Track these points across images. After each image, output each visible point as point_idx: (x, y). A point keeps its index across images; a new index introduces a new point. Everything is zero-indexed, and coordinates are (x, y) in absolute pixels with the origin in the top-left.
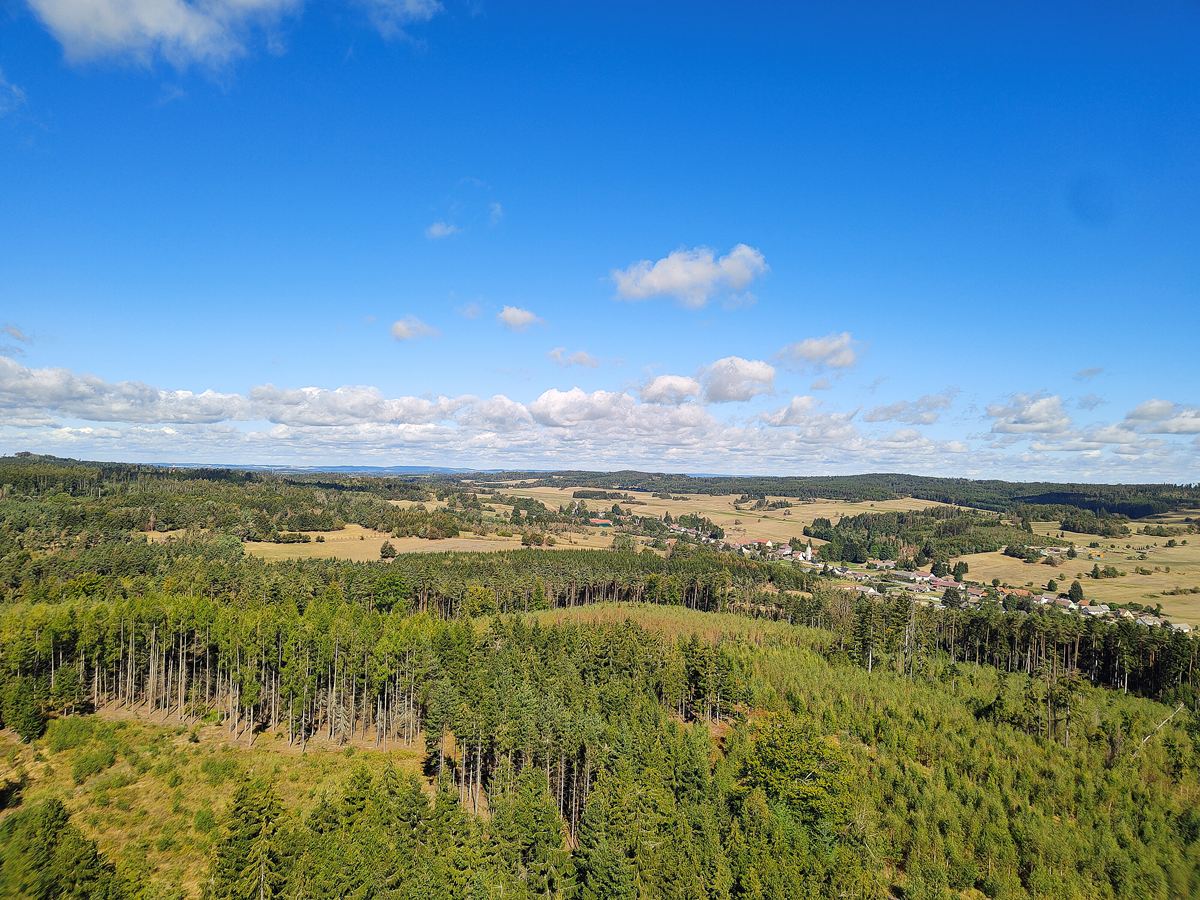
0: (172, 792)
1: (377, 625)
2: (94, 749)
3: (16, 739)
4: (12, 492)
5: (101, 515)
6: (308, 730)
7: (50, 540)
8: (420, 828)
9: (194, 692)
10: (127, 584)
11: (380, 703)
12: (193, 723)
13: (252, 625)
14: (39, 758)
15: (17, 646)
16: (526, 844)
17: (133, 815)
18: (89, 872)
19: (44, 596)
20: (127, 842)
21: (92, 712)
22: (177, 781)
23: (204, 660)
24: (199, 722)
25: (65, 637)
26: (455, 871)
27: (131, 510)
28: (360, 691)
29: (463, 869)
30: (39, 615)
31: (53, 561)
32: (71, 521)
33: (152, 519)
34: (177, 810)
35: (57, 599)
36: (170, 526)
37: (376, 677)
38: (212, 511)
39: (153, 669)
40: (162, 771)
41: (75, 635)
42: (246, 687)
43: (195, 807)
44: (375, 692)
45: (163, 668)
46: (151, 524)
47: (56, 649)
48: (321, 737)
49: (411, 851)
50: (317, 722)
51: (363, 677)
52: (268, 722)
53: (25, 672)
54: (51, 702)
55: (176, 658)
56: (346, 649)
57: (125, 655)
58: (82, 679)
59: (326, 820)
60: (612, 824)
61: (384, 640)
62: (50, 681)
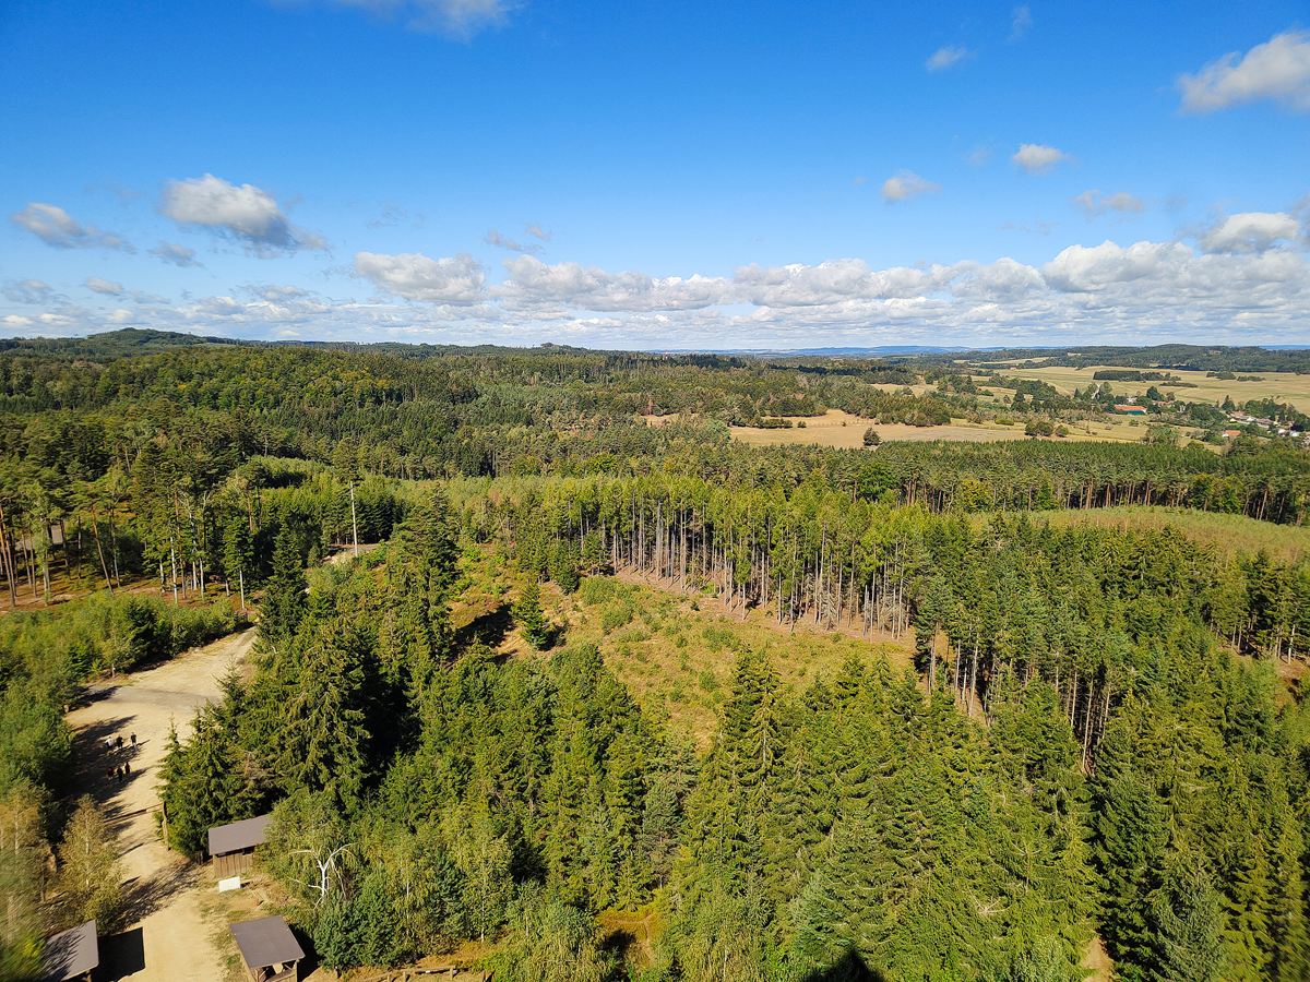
0: (679, 651)
1: (864, 515)
2: (616, 606)
3: (559, 591)
4: (541, 379)
5: (609, 400)
6: (796, 612)
7: (572, 422)
8: (914, 723)
9: (693, 565)
10: (634, 463)
11: (867, 593)
12: (693, 593)
13: (743, 508)
14: (576, 608)
15: (555, 513)
16: (1031, 759)
17: (650, 666)
18: (622, 709)
19: (569, 471)
20: (646, 688)
21: (612, 574)
22: (682, 642)
23: (701, 536)
24: (698, 593)
25: (590, 508)
26: (952, 772)
27: (633, 395)
28: (846, 579)
29: (960, 771)
30: (570, 488)
31: (575, 441)
32: (587, 405)
33: (650, 403)
34: (684, 668)
35: (580, 475)
36: (665, 410)
37: (863, 567)
38: (702, 397)
39: (659, 541)
40: (670, 632)
41: (598, 507)
42: (739, 565)
43: (700, 669)
44: (863, 582)
45: (667, 541)
46: (650, 409)
47: (584, 517)
48: (807, 619)
49: (904, 744)
50: (804, 605)
51: (850, 565)
52: (758, 599)
53: (562, 535)
54: (582, 563)
55: (677, 533)
56: (834, 537)
57: (637, 527)
58: (603, 546)
59: (819, 700)
60: (1139, 756)
61: (872, 531)
62: (580, 544)
